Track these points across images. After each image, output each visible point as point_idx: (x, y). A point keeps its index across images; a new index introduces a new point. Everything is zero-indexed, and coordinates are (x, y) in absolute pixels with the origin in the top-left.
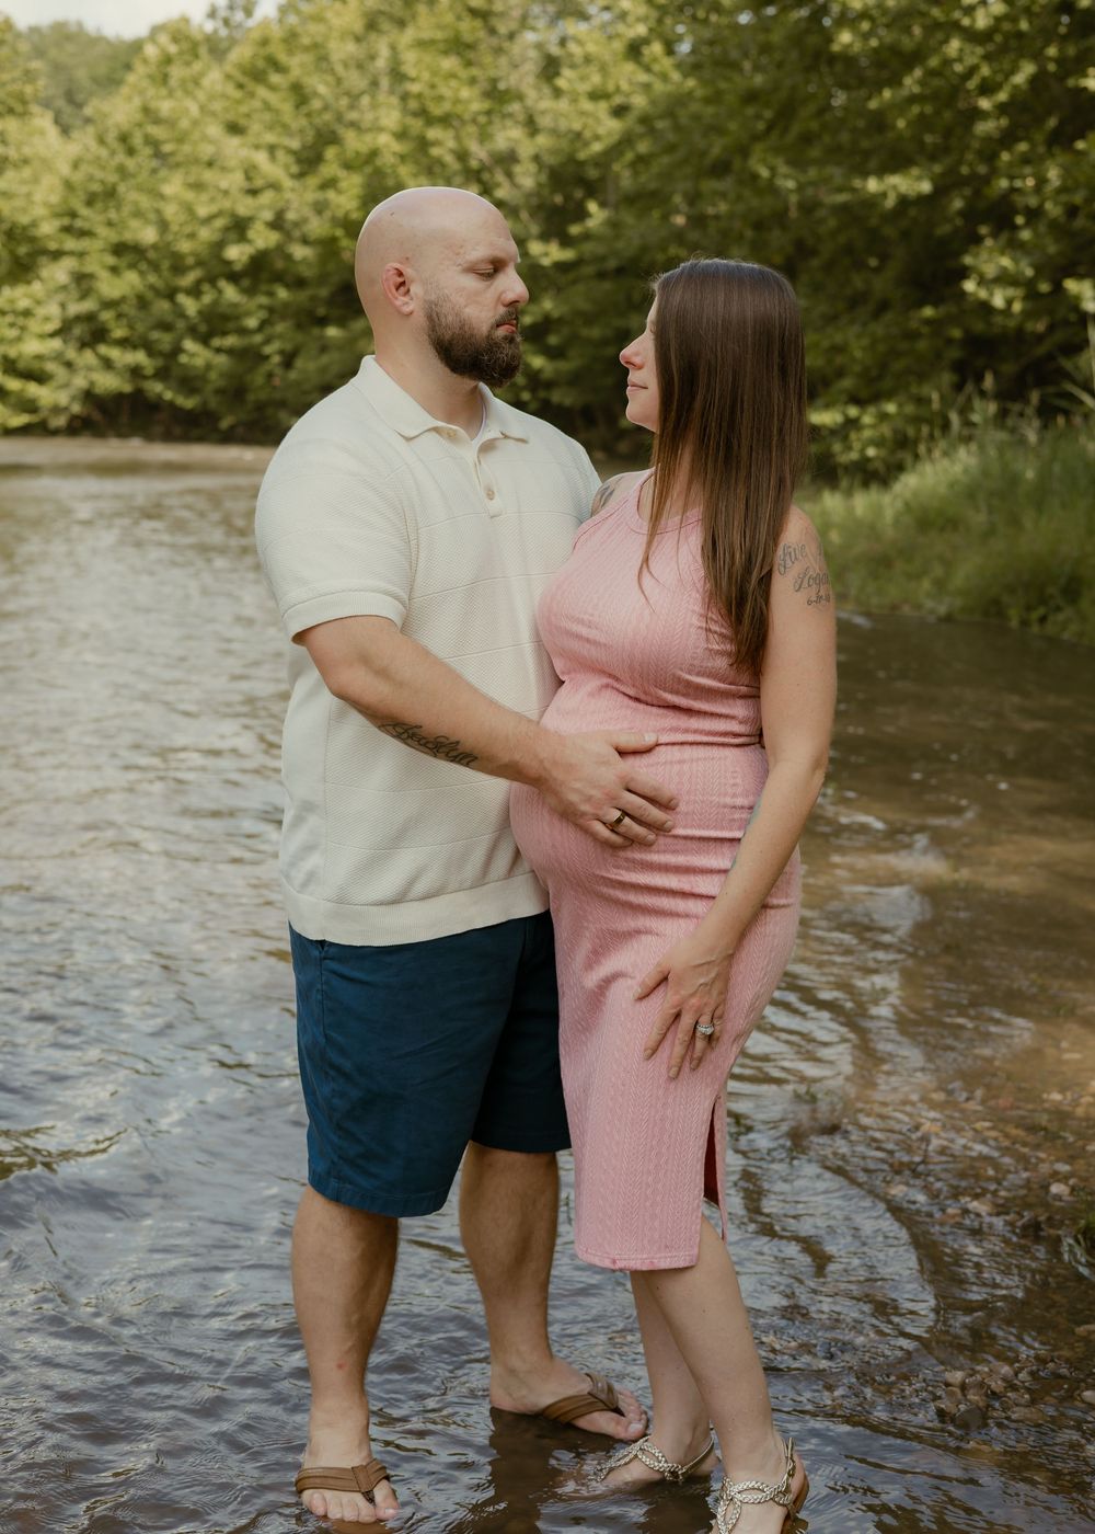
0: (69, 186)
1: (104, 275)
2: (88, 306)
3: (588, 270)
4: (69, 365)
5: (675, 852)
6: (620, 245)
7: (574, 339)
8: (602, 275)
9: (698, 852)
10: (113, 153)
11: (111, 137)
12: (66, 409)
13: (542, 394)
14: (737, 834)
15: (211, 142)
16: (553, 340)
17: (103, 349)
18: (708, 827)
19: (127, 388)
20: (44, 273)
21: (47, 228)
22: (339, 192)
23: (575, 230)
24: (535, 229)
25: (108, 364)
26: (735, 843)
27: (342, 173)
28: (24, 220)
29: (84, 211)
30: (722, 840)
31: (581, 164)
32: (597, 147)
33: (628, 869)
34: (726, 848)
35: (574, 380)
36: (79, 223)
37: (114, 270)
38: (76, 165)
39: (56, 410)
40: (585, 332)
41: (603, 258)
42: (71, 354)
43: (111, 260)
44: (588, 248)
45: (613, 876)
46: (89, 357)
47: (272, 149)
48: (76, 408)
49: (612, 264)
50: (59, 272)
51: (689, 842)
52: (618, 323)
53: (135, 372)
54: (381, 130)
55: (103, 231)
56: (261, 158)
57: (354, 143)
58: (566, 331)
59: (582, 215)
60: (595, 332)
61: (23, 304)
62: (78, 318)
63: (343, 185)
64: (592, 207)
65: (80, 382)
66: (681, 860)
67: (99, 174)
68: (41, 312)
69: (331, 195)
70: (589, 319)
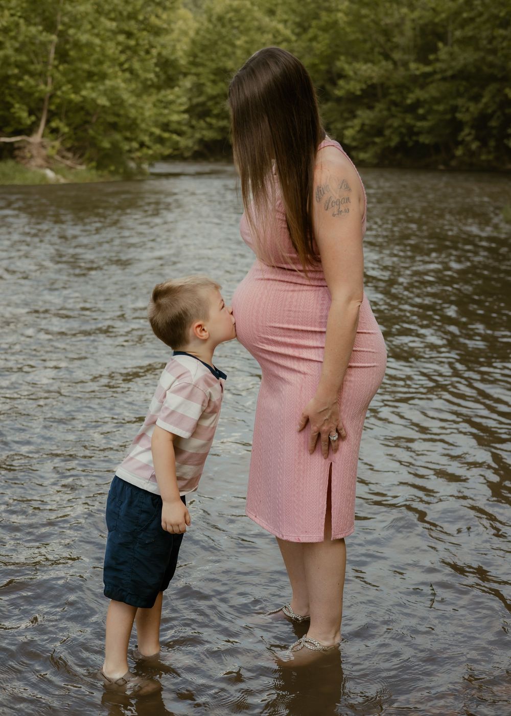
0: (194, 42)
1: (209, 84)
2: (202, 99)
3: (438, 76)
4: (192, 127)
5: (289, 337)
6: (454, 64)
7: (430, 111)
8: (444, 79)
9: (303, 338)
10: (215, 26)
11: (214, 19)
12: (192, 148)
13: (414, 138)
14: (323, 330)
15: (257, 20)
16: (421, 111)
17: (208, 120)
18: (307, 325)
19: (219, 138)
20: (181, 83)
21: (183, 62)
22: (319, 42)
23: (432, 57)
24: (412, 57)
25: (210, 126)
26: (323, 334)
27: (320, 33)
28: (172, 57)
29: (200, 55)
30: (315, 332)
31: (436, 25)
32: (443, 16)
33: (267, 344)
34: (318, 336)
35: (430, 131)
36: (198, 60)
37: (214, 82)
38: (197, 33)
39: (187, 148)
40: (436, 107)
41: (445, 71)
42: (194, 122)
43: (212, 77)
44: (438, 66)
45: (261, 347)
46: (202, 123)
47: (285, 22)
48: (196, 148)
49: (449, 73)
50: (187, 83)
51: (297, 332)
52: (452, 102)
53: (223, 130)
54: (338, 10)
55: (209, 63)
56: (281, 27)
57: (325, 17)
58: (427, 106)
59: (435, 50)
60: (441, 108)
61: (171, 97)
62: (198, 105)
63: (320, 38)
64: (440, 45)
65: (198, 135)
66: (293, 341)
67: (208, 36)
68: (179, 101)
69: (314, 44)
70: (437, 101)
